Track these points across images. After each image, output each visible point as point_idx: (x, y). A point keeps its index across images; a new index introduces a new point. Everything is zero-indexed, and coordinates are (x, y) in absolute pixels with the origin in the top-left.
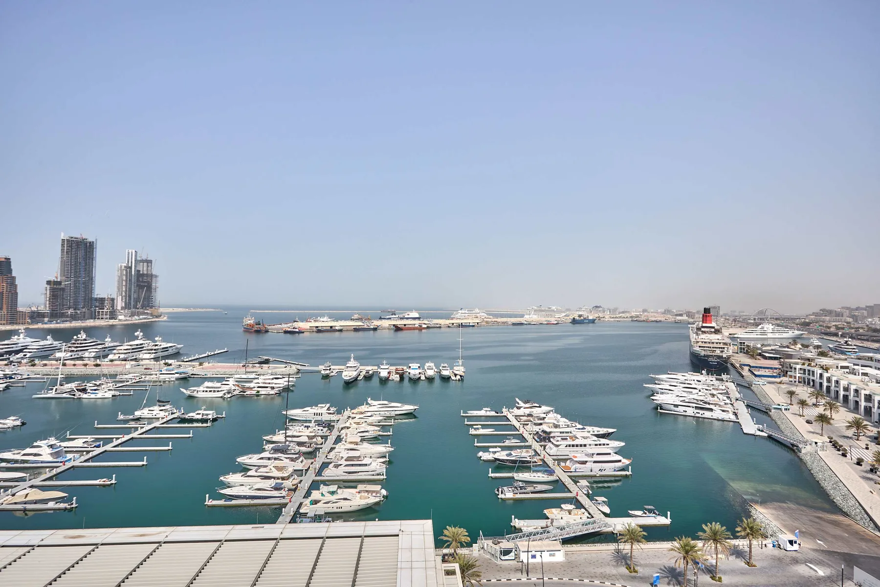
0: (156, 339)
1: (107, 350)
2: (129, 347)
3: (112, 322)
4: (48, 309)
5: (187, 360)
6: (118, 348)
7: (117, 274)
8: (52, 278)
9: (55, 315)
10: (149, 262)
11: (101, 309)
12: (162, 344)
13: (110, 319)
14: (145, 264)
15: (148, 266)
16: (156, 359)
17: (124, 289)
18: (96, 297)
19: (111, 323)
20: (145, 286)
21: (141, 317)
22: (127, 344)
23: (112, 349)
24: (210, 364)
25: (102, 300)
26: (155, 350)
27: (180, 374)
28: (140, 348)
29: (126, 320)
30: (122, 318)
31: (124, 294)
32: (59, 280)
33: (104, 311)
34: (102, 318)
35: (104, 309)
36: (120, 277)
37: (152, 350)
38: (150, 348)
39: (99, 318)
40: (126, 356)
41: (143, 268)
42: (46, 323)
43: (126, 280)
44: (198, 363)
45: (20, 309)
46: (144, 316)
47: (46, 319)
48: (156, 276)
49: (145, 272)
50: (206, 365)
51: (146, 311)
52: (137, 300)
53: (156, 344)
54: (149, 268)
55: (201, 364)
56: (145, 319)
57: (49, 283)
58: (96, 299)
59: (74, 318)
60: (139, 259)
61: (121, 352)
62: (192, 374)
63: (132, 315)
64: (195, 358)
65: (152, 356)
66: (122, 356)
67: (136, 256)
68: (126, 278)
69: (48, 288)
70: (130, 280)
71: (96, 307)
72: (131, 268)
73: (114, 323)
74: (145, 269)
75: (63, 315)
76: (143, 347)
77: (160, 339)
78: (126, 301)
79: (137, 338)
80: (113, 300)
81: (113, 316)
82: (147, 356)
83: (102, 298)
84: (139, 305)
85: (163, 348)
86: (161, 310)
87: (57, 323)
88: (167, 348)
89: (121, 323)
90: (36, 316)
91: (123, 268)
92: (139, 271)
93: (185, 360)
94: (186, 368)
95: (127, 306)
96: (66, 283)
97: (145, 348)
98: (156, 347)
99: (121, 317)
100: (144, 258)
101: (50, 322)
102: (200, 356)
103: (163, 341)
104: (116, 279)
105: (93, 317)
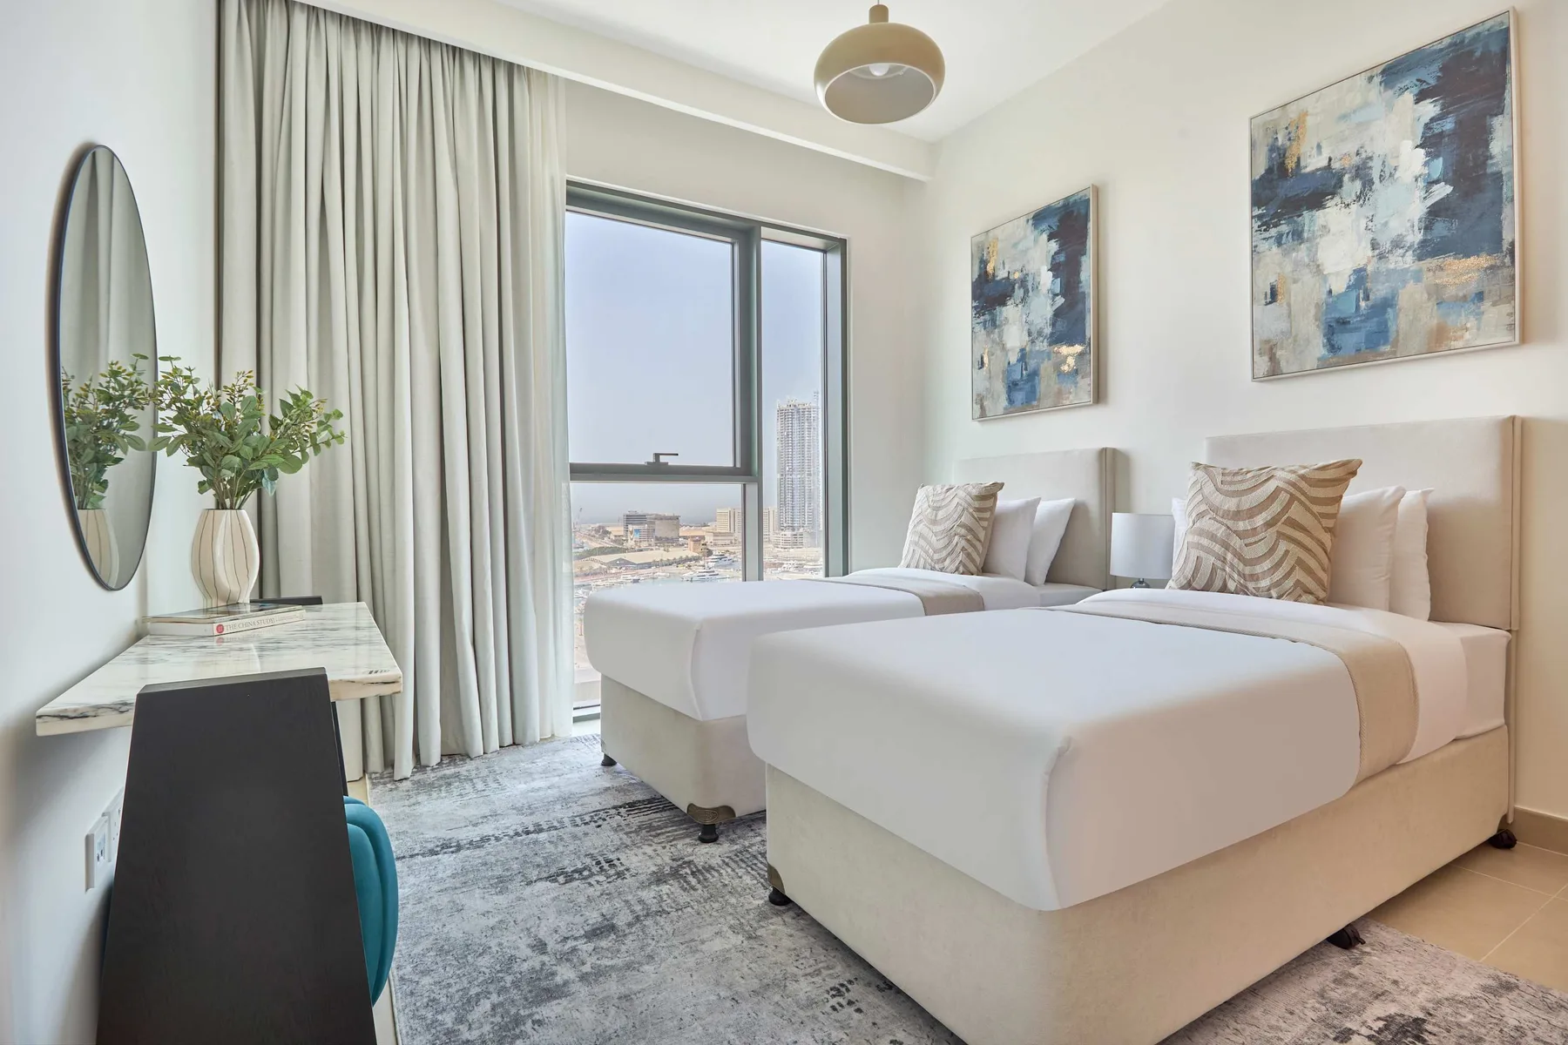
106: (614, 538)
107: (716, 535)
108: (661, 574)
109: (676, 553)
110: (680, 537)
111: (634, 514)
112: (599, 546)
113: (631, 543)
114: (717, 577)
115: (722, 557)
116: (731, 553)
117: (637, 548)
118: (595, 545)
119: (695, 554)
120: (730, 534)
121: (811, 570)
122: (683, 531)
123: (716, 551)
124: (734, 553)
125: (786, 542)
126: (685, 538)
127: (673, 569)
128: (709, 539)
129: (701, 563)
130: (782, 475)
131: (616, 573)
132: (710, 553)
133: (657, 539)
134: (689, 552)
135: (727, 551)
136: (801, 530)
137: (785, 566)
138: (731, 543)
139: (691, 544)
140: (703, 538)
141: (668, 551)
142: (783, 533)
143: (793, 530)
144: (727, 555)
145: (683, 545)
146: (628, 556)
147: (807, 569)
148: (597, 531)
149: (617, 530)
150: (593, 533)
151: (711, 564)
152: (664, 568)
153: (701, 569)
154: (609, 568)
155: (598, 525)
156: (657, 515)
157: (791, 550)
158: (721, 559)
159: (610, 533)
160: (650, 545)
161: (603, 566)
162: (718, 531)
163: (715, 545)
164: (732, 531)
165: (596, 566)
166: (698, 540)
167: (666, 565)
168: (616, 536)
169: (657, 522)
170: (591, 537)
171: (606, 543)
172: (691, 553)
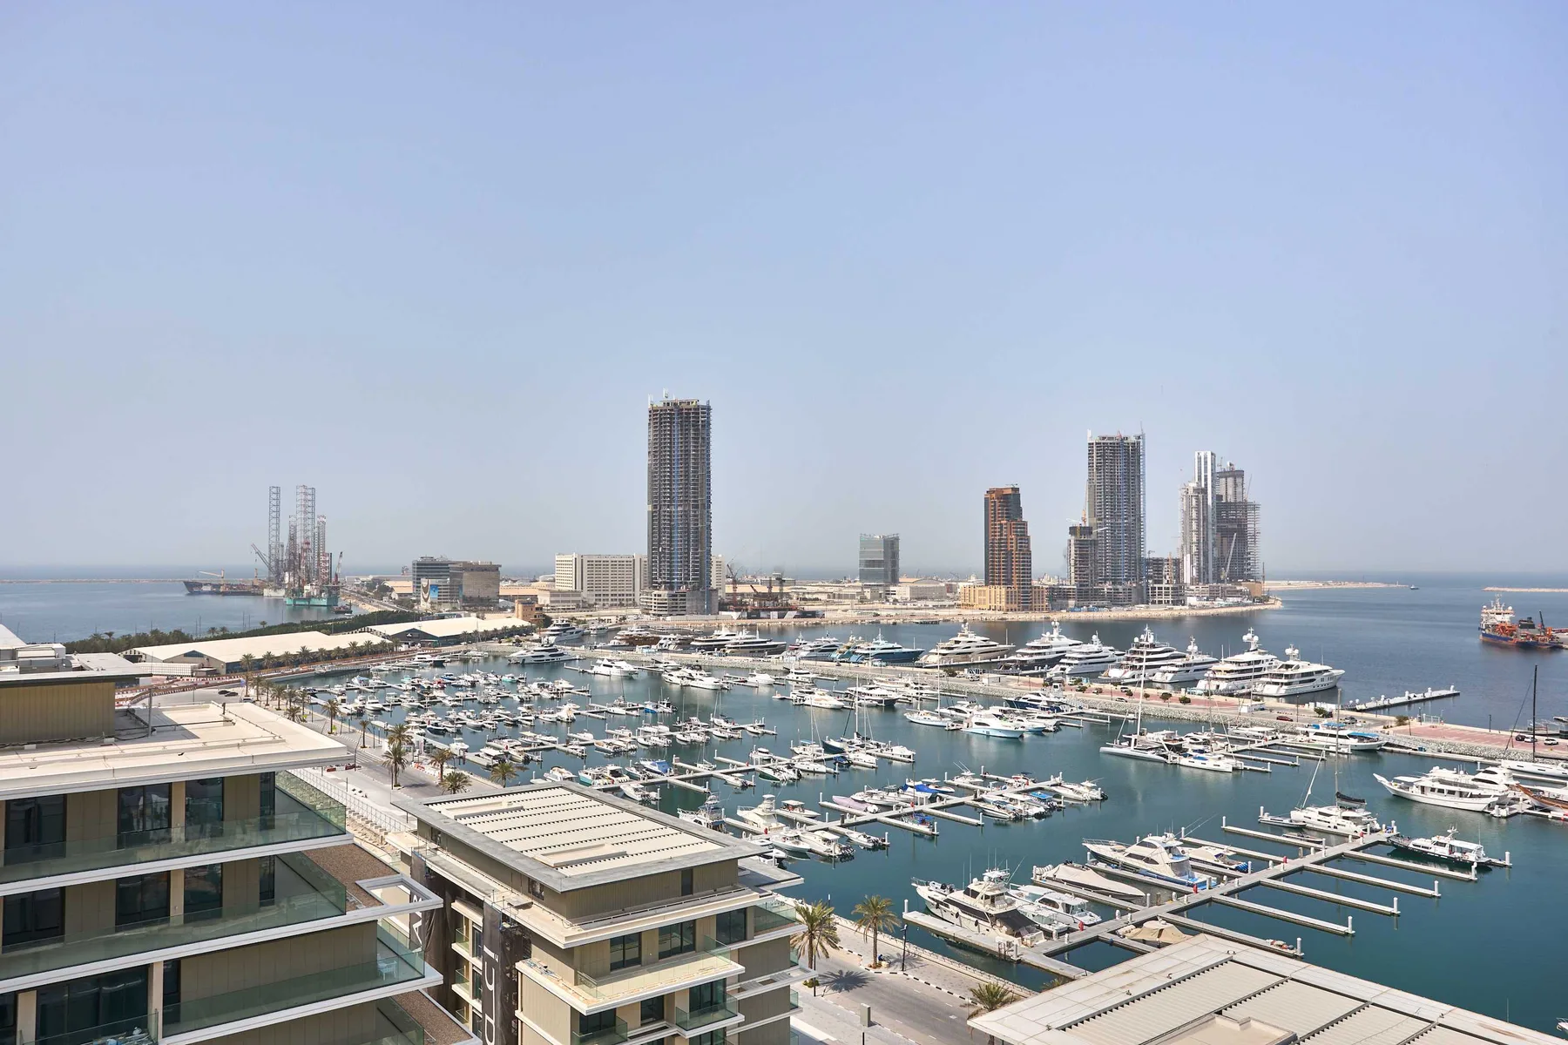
0: (1288, 651)
1: (1192, 669)
2: (1235, 667)
3: (1178, 610)
4: (1073, 582)
5: (1363, 707)
6: (1215, 667)
7: (1180, 505)
8: (1077, 522)
9: (1086, 595)
10: (1237, 475)
11: (1156, 582)
12: (1301, 664)
13: (1174, 603)
14: (1230, 480)
15: (1236, 485)
16: (1290, 698)
17: (1195, 539)
18: (1147, 557)
19: (1176, 613)
20: (1234, 530)
21: (1231, 600)
22: (1229, 659)
23: (1202, 668)
24: (1425, 725)
25: (1158, 563)
26: (1287, 676)
27: (1361, 738)
28: (1254, 671)
29: (1203, 607)
30: (1195, 604)
31: (1194, 549)
32: (1087, 525)
33: (1163, 586)
34: (1160, 602)
35: (1161, 582)
36: (1187, 513)
37: (1280, 676)
38: (1276, 671)
39: (1154, 602)
40: (1231, 685)
41: (1227, 490)
42: (1072, 610)
43: (1198, 519)
44: (1393, 718)
45: (1035, 583)
46: (1236, 599)
47: (1072, 602)
48: (1255, 507)
49: (1231, 499)
50: (1414, 723)
51: (1238, 588)
52: (1220, 562)
53: (1288, 663)
54: (1239, 490)
55: (1401, 721)
56: (1238, 604)
57: (1073, 530)
58: (1149, 563)
59: (1115, 600)
60: (1218, 469)
61: (1218, 675)
62: (1387, 744)
63: (1213, 596)
64: (1381, 703)
65: (1283, 690)
66: (1223, 685)
67: (1213, 464)
68: (1198, 513)
69: (1072, 542)
70: (1205, 519)
71: (1149, 577)
72: (1204, 491)
73: (1183, 613)
74: (1230, 491)
75: (1097, 595)
76: (1260, 669)
77: (1297, 651)
78: (1199, 564)
79: (1246, 647)
80: (1177, 563)
81: (1179, 600)
82: (1272, 690)
83: (1158, 560)
84: (1224, 574)
85: (1303, 675)
86: (1268, 585)
87: (1089, 610)
88: (1310, 674)
89: (1194, 612)
90: (1057, 597)
91: (1191, 492)
92: (1219, 497)
93: (1358, 707)
94: (1369, 726)
95: (1201, 577)
96: (1099, 530)
97: (1266, 672)
98: (1289, 672)
99: (1192, 600)
100: (1226, 466)
101: (1078, 607)
102: (1393, 701)
103: (1303, 657)
104: (1180, 516)
105: (1145, 598)
106: (397, 598)
107: (553, 594)
108: (475, 653)
109: (495, 622)
110: (500, 597)
111: (429, 561)
112: (376, 610)
113: (424, 606)
114: (562, 658)
115: (566, 628)
116: (579, 622)
117: (436, 614)
118: (369, 608)
119: (526, 624)
120: (575, 593)
121: (700, 648)
122: (505, 589)
123: (559, 618)
124: (585, 622)
125: (661, 605)
126: (506, 597)
127: (494, 645)
128: (544, 599)
129: (536, 636)
130: (655, 507)
131: (407, 652)
132: (547, 622)
133: (465, 599)
134: (516, 620)
135: (573, 619)
136: (683, 588)
137: (661, 641)
138: (578, 606)
139: (519, 607)
140: (535, 598)
141: (483, 618)
142: (656, 592)
143: (671, 588)
144: (573, 624)
145: (504, 609)
146: (426, 626)
147: (693, 646)
148: (371, 586)
149: (403, 586)
150: (364, 590)
151: (552, 639)
152: (480, 644)
153: (538, 647)
154: (398, 644)
155: (370, 578)
156: (465, 563)
157: (669, 618)
158: (565, 631)
159: (392, 590)
160: (455, 609)
161: (388, 641)
162: (557, 588)
163: (553, 609)
164: (579, 589)
165: (376, 640)
166: (529, 602)
167: (483, 640)
168: (400, 595)
169: (466, 574)
170: (362, 596)
171: (387, 606)
172: (519, 622)
